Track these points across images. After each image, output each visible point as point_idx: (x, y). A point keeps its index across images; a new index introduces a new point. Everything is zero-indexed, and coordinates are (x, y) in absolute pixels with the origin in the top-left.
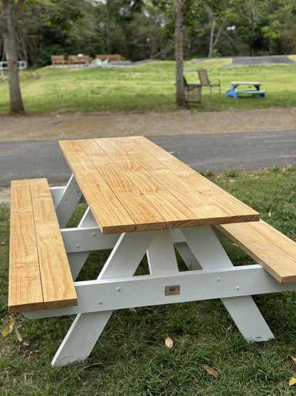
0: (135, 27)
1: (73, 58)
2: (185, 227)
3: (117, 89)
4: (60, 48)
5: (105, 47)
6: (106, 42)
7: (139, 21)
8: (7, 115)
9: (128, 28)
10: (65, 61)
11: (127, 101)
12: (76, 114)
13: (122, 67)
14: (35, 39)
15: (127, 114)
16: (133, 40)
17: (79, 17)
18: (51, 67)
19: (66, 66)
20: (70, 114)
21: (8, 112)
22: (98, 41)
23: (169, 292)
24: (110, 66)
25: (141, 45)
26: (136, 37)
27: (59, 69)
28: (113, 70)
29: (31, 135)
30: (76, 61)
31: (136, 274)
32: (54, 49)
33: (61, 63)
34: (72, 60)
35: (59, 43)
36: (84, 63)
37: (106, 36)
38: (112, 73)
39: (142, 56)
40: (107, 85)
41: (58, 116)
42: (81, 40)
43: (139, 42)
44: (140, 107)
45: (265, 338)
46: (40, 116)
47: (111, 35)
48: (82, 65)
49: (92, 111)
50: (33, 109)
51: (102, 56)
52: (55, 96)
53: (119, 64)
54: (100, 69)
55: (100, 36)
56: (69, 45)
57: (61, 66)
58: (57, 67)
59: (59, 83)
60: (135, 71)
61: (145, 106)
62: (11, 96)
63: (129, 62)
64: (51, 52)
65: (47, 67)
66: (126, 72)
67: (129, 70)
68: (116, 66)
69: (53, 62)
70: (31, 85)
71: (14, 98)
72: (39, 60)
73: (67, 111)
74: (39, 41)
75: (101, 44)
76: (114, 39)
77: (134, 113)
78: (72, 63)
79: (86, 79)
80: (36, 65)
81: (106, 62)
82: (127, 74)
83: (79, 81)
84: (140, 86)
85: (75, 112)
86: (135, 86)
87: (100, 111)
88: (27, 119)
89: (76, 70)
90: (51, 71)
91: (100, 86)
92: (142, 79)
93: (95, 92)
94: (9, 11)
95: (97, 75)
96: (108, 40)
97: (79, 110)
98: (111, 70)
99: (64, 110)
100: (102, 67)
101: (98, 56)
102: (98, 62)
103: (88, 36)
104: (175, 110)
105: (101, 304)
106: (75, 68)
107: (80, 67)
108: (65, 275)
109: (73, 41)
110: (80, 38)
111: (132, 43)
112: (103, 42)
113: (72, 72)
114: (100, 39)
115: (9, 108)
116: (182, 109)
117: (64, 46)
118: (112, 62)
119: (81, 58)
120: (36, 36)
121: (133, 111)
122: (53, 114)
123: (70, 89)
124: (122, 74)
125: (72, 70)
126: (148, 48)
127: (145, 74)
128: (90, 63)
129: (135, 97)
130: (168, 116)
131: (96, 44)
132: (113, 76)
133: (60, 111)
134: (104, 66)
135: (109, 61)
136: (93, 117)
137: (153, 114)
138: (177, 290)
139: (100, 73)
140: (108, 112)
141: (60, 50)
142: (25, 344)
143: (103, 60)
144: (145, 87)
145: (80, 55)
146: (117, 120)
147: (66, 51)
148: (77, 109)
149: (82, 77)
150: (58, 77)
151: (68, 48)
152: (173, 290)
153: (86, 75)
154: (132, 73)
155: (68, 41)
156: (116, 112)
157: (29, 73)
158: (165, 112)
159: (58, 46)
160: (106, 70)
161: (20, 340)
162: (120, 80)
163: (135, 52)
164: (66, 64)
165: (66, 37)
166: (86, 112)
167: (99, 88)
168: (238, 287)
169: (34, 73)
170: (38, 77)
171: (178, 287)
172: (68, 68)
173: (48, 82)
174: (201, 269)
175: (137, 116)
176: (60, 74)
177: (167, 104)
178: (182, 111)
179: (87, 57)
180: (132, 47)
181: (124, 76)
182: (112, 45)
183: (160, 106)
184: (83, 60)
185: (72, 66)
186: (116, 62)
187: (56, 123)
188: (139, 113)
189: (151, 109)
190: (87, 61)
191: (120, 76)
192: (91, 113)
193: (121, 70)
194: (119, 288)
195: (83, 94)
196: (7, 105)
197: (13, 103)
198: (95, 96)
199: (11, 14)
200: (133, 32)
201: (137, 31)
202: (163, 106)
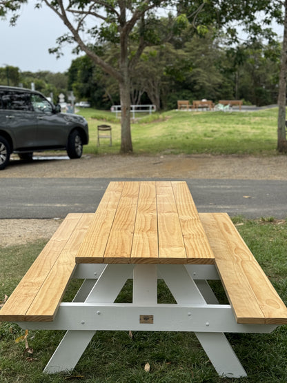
0: (264, 74)
1: (197, 102)
2: (146, 263)
3: (230, 133)
4: (189, 93)
5: (233, 92)
6: (234, 87)
7: (268, 68)
8: (118, 154)
9: (257, 75)
10: (190, 106)
11: (231, 145)
12: (179, 156)
13: (243, 111)
14: (168, 85)
15: (227, 157)
16: (262, 86)
17: (191, 68)
18: (177, 110)
19: (190, 110)
20: (174, 156)
21: (119, 151)
22: (227, 87)
23: (143, 320)
24: (231, 110)
25: (268, 91)
26: (265, 83)
27: (183, 113)
28: (234, 115)
29: (129, 173)
30: (200, 105)
31: (116, 301)
32: (184, 94)
33: (185, 107)
34: (195, 105)
35: (189, 89)
36: (207, 107)
37: (235, 82)
38: (232, 117)
39: (270, 101)
40: (222, 129)
41: (162, 157)
42: (209, 86)
43: (267, 88)
44: (241, 152)
45: (237, 376)
46: (145, 156)
47: (240, 81)
48: (205, 109)
49: (194, 154)
50: (141, 150)
51: (225, 101)
52: (169, 138)
53: (240, 109)
54: (221, 113)
55: (229, 83)
56: (198, 91)
57: (185, 110)
58: (182, 110)
59: (180, 125)
60: (255, 116)
61: (246, 151)
62: (122, 137)
63: (255, 106)
64: (180, 97)
65: (174, 111)
66: (246, 116)
67: (250, 114)
68: (238, 111)
69: (179, 106)
70: (156, 126)
71: (125, 139)
72: (170, 104)
73: (172, 152)
74: (172, 86)
75: (229, 90)
76: (243, 84)
77: (233, 157)
78: (196, 108)
79: (206, 122)
80: (166, 109)
81: (228, 107)
82: (247, 119)
83: (198, 124)
84: (254, 131)
85: (180, 153)
86: (249, 130)
87: (202, 153)
88: (132, 158)
89: (199, 113)
90: (176, 114)
91: (215, 129)
92: (259, 124)
93: (208, 134)
94: (126, 64)
95: (217, 119)
96: (237, 86)
97: (183, 152)
98: (232, 114)
99: (169, 152)
100: (223, 112)
101: (220, 101)
102: (221, 107)
103: (216, 83)
104: (275, 155)
105: (83, 323)
106: (197, 112)
107: (203, 111)
108: (56, 296)
109: (201, 87)
110: (207, 84)
111: (261, 88)
112: (232, 88)
113: (194, 116)
114: (229, 85)
115: (119, 148)
116: (282, 154)
117: (193, 91)
118: (234, 107)
119: (204, 103)
120: (168, 83)
121: (234, 155)
122: (158, 154)
123: (186, 131)
124: (241, 119)
125: (195, 113)
126: (275, 93)
127: (265, 118)
128: (213, 107)
129: (241, 141)
130: (265, 161)
131: (225, 90)
132: (233, 120)
133: (166, 152)
134: (225, 111)
135: (231, 106)
136: (193, 159)
137: (252, 159)
138: (150, 319)
139: (221, 117)
140: (210, 155)
141: (189, 95)
142: (29, 351)
143: (225, 105)
144: (259, 131)
145: (204, 100)
146: (213, 163)
147: (195, 96)
148: (181, 151)
149: (203, 120)
150: (181, 120)
151: (196, 94)
152: (146, 319)
153: (207, 119)
154: (252, 118)
155: (197, 87)
156: (217, 155)
157: (156, 116)
158: (263, 157)
159: (187, 91)
160: (227, 114)
161: (27, 347)
162: (238, 124)
163: (261, 98)
164: (190, 108)
165: (195, 83)
166: (189, 153)
167: (213, 131)
168: (207, 323)
169: (161, 116)
170: (164, 120)
171: (152, 317)
172: (192, 112)
173: (171, 124)
174: (176, 303)
175: (234, 160)
176: (183, 117)
177: (269, 149)
178: (282, 157)
179: (210, 102)
180: (260, 92)
181: (244, 120)
182: (240, 91)
183: (261, 151)
184: (206, 105)
185: (196, 110)
186: (238, 107)
187: (156, 163)
188: (238, 157)
189: (251, 153)
190: (210, 106)
191: (239, 120)
192: (193, 155)
193: (241, 115)
194: (99, 312)
195: (196, 137)
196: (117, 145)
197: (123, 143)
198: (207, 139)
199: (128, 66)
200: (261, 78)
201: (265, 78)
202: (263, 152)
